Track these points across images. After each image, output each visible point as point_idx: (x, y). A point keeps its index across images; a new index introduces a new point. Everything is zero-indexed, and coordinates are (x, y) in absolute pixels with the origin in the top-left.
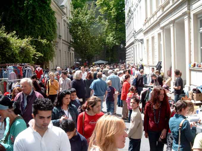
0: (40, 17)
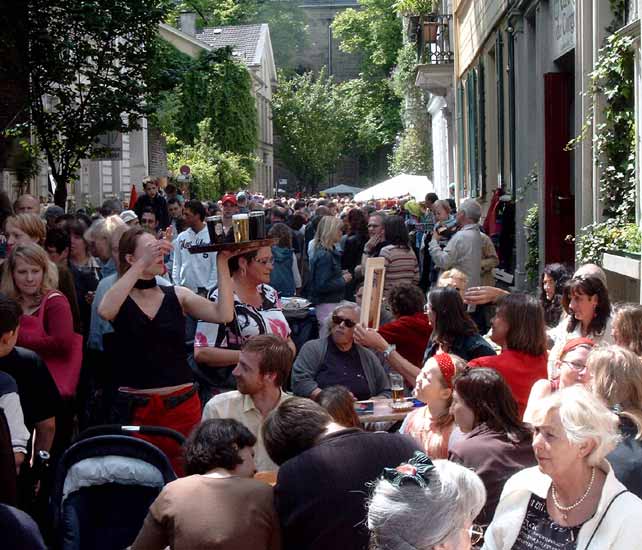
0: (236, 113)
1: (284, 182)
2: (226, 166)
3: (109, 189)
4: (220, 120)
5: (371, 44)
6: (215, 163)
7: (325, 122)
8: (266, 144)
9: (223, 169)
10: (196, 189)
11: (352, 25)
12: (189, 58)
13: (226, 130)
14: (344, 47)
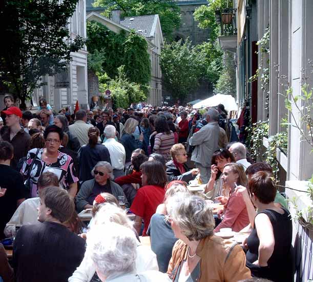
0: (139, 62)
1: (168, 98)
2: (132, 90)
3: (65, 102)
4: (131, 66)
5: (215, 23)
6: (126, 88)
7: (187, 66)
8: (158, 78)
9: (130, 92)
10: (115, 102)
11: (204, 14)
12: (115, 34)
13: (134, 71)
14: (200, 25)
